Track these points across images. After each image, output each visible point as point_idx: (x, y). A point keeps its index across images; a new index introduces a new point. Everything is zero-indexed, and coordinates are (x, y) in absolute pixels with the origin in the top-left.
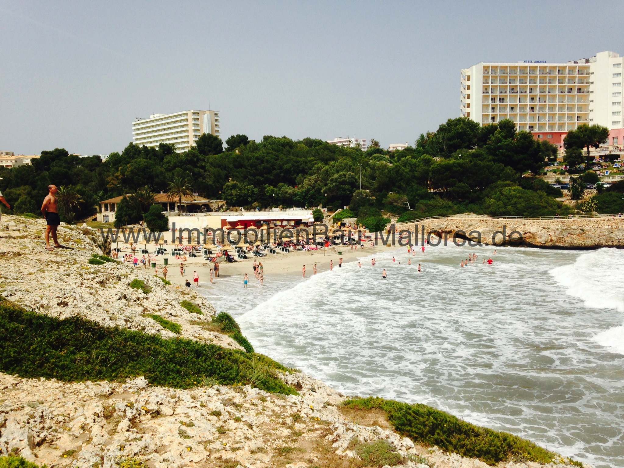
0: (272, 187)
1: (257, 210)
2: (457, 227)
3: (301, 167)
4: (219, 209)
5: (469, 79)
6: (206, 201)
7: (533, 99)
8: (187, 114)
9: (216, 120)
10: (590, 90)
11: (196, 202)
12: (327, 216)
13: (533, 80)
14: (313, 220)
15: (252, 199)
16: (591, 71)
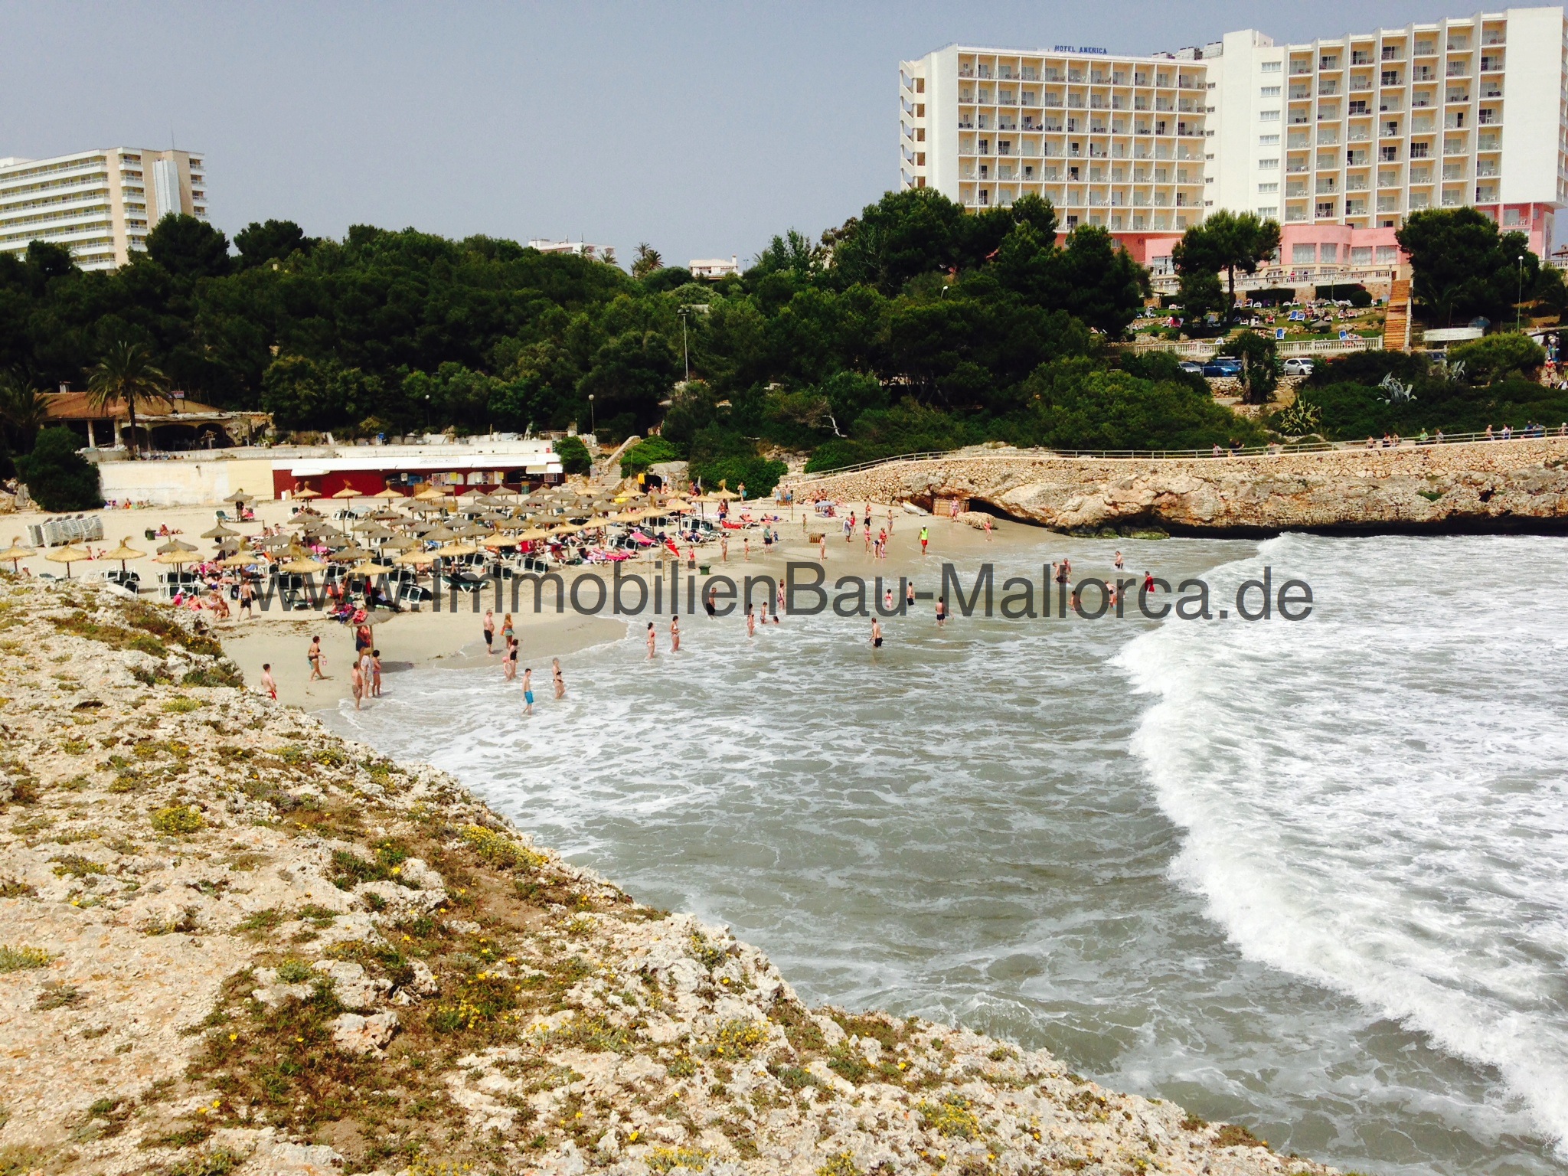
0: (417, 373)
1: (378, 441)
2: (971, 482)
3: (493, 315)
4: (255, 437)
5: (921, 89)
6: (213, 415)
7: (1075, 146)
8: (103, 159)
9: (195, 178)
10: (1207, 128)
11: (180, 416)
12: (600, 456)
13: (1077, 96)
14: (558, 469)
15: (359, 408)
16: (1208, 80)
